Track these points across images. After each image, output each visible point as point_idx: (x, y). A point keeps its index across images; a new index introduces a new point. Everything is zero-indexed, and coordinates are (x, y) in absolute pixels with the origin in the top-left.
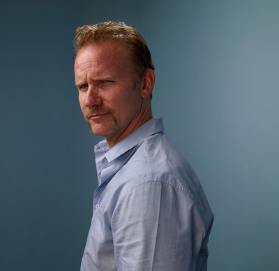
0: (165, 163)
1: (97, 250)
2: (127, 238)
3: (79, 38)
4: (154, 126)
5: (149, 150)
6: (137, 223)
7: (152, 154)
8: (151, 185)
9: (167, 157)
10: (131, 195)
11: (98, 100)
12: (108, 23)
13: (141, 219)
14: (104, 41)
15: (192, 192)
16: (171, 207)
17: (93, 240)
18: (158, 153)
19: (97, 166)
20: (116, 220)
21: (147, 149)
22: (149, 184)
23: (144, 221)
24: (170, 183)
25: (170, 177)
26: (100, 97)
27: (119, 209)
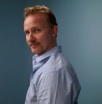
0: (61, 64)
1: (30, 99)
2: (43, 96)
3: (26, 13)
4: (57, 49)
5: (54, 59)
6: (48, 89)
7: (56, 60)
8: (54, 73)
9: (62, 62)
10: (45, 77)
11: (34, 38)
12: (37, 6)
13: (49, 88)
14: (36, 13)
15: (72, 77)
16: (63, 83)
17: (29, 95)
18: (58, 60)
19: (33, 64)
20: (38, 88)
21: (54, 58)
22: (54, 72)
23: (51, 89)
24: (63, 73)
25: (63, 70)
26: (35, 37)
27: (40, 83)
